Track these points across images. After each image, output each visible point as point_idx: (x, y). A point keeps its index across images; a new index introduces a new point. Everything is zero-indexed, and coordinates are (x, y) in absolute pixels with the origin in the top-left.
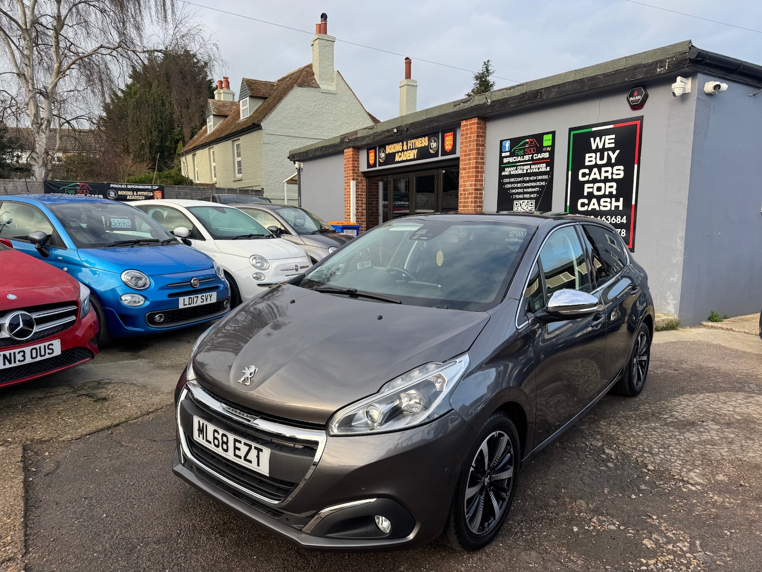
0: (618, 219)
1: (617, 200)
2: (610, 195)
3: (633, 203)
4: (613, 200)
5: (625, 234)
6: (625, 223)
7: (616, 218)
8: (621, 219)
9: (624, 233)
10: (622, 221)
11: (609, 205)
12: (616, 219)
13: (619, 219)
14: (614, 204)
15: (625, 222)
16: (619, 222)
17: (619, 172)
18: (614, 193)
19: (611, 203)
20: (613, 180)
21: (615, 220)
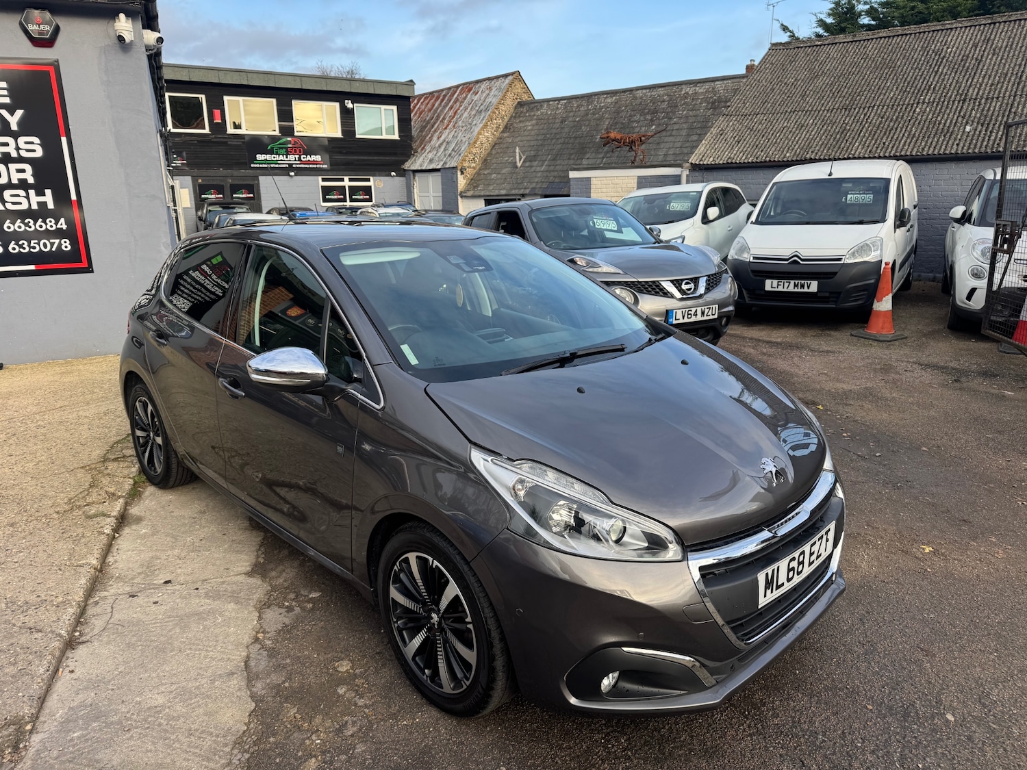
0: (49, 224)
1: (40, 193)
2: (23, 184)
3: (74, 197)
4: (32, 192)
5: (69, 248)
6: (64, 229)
7: (44, 222)
8: (56, 224)
9: (67, 244)
10: (59, 226)
11: (25, 201)
12: (46, 224)
13: (52, 224)
14: (35, 200)
15: (64, 227)
16: (54, 228)
17: (32, 147)
18: (31, 180)
19: (28, 197)
20: (21, 160)
21: (43, 224)
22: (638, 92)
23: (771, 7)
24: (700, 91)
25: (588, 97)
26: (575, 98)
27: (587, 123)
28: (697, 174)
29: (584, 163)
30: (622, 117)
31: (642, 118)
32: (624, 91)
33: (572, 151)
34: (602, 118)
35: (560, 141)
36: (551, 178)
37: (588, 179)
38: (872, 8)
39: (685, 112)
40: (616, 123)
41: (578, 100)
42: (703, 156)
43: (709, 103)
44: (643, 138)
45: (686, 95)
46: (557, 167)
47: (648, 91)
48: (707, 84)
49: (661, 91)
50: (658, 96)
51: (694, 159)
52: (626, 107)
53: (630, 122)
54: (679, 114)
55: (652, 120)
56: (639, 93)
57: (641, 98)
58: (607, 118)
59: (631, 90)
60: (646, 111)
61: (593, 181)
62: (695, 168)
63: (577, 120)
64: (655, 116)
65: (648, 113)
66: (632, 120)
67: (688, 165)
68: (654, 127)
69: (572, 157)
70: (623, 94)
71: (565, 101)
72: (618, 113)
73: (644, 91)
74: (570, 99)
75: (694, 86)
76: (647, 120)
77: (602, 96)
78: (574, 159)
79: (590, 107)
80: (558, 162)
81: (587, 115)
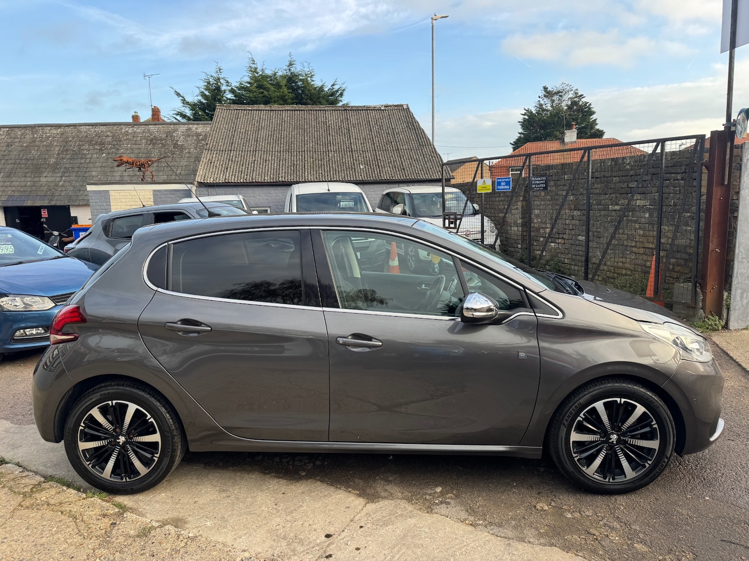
22: (82, 127)
23: (147, 78)
24: (138, 131)
25: (33, 128)
26: (18, 127)
27: (36, 148)
28: (203, 189)
29: (42, 180)
30: (71, 146)
31: (91, 148)
32: (68, 126)
33: (26, 171)
34: (51, 145)
35: (10, 162)
36: (9, 192)
37: (107, 192)
38: (232, 89)
39: (129, 146)
40: (67, 150)
41: (21, 129)
42: (205, 177)
43: (147, 140)
44: (149, 162)
45: (127, 133)
46: (13, 183)
47: (91, 127)
48: (143, 126)
49: (103, 128)
50: (102, 132)
51: (199, 179)
52: (73, 138)
53: (80, 150)
54: (125, 146)
55: (101, 149)
56: (83, 129)
57: (86, 132)
58: (56, 146)
59: (75, 125)
60: (93, 142)
61: (111, 193)
62: (201, 185)
63: (25, 145)
64: (104, 147)
65: (96, 144)
66: (82, 148)
67: (196, 183)
68: (104, 155)
69: (28, 175)
70: (67, 128)
71: (7, 129)
72: (67, 142)
73: (87, 127)
74: (12, 128)
75: (131, 127)
76: (97, 149)
77: (47, 128)
78: (30, 177)
79: (36, 136)
80: (14, 179)
81: (34, 142)
